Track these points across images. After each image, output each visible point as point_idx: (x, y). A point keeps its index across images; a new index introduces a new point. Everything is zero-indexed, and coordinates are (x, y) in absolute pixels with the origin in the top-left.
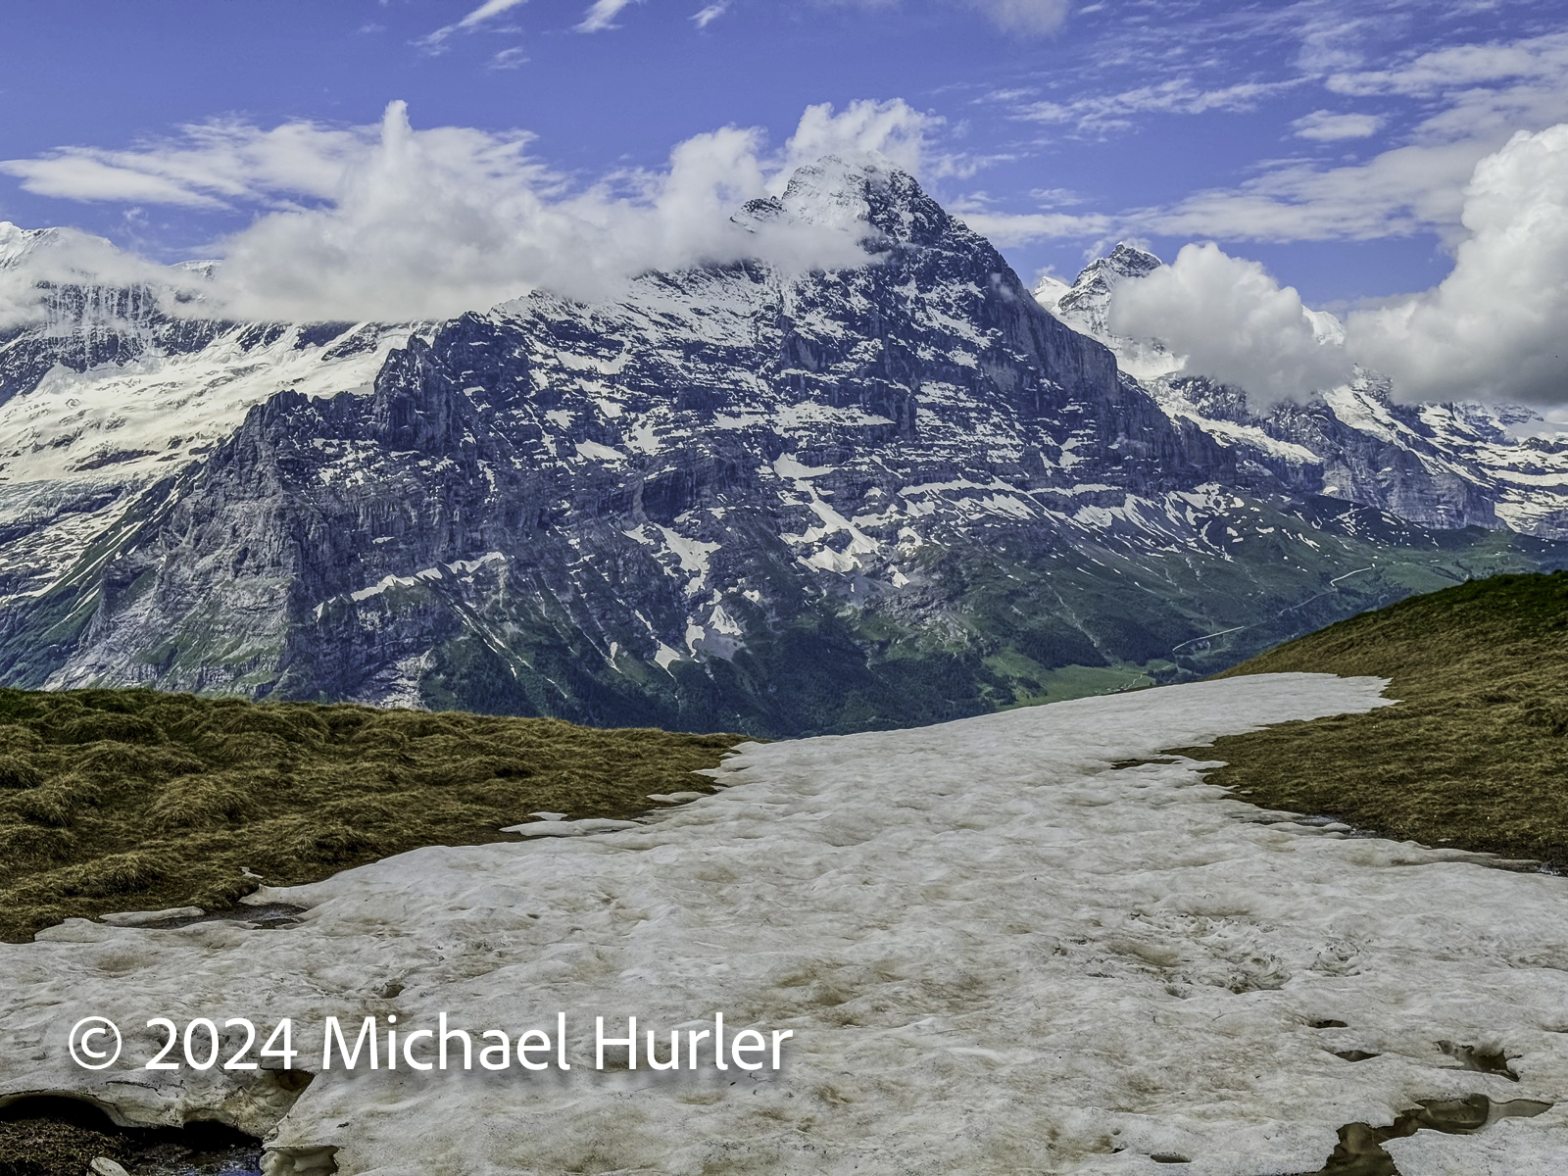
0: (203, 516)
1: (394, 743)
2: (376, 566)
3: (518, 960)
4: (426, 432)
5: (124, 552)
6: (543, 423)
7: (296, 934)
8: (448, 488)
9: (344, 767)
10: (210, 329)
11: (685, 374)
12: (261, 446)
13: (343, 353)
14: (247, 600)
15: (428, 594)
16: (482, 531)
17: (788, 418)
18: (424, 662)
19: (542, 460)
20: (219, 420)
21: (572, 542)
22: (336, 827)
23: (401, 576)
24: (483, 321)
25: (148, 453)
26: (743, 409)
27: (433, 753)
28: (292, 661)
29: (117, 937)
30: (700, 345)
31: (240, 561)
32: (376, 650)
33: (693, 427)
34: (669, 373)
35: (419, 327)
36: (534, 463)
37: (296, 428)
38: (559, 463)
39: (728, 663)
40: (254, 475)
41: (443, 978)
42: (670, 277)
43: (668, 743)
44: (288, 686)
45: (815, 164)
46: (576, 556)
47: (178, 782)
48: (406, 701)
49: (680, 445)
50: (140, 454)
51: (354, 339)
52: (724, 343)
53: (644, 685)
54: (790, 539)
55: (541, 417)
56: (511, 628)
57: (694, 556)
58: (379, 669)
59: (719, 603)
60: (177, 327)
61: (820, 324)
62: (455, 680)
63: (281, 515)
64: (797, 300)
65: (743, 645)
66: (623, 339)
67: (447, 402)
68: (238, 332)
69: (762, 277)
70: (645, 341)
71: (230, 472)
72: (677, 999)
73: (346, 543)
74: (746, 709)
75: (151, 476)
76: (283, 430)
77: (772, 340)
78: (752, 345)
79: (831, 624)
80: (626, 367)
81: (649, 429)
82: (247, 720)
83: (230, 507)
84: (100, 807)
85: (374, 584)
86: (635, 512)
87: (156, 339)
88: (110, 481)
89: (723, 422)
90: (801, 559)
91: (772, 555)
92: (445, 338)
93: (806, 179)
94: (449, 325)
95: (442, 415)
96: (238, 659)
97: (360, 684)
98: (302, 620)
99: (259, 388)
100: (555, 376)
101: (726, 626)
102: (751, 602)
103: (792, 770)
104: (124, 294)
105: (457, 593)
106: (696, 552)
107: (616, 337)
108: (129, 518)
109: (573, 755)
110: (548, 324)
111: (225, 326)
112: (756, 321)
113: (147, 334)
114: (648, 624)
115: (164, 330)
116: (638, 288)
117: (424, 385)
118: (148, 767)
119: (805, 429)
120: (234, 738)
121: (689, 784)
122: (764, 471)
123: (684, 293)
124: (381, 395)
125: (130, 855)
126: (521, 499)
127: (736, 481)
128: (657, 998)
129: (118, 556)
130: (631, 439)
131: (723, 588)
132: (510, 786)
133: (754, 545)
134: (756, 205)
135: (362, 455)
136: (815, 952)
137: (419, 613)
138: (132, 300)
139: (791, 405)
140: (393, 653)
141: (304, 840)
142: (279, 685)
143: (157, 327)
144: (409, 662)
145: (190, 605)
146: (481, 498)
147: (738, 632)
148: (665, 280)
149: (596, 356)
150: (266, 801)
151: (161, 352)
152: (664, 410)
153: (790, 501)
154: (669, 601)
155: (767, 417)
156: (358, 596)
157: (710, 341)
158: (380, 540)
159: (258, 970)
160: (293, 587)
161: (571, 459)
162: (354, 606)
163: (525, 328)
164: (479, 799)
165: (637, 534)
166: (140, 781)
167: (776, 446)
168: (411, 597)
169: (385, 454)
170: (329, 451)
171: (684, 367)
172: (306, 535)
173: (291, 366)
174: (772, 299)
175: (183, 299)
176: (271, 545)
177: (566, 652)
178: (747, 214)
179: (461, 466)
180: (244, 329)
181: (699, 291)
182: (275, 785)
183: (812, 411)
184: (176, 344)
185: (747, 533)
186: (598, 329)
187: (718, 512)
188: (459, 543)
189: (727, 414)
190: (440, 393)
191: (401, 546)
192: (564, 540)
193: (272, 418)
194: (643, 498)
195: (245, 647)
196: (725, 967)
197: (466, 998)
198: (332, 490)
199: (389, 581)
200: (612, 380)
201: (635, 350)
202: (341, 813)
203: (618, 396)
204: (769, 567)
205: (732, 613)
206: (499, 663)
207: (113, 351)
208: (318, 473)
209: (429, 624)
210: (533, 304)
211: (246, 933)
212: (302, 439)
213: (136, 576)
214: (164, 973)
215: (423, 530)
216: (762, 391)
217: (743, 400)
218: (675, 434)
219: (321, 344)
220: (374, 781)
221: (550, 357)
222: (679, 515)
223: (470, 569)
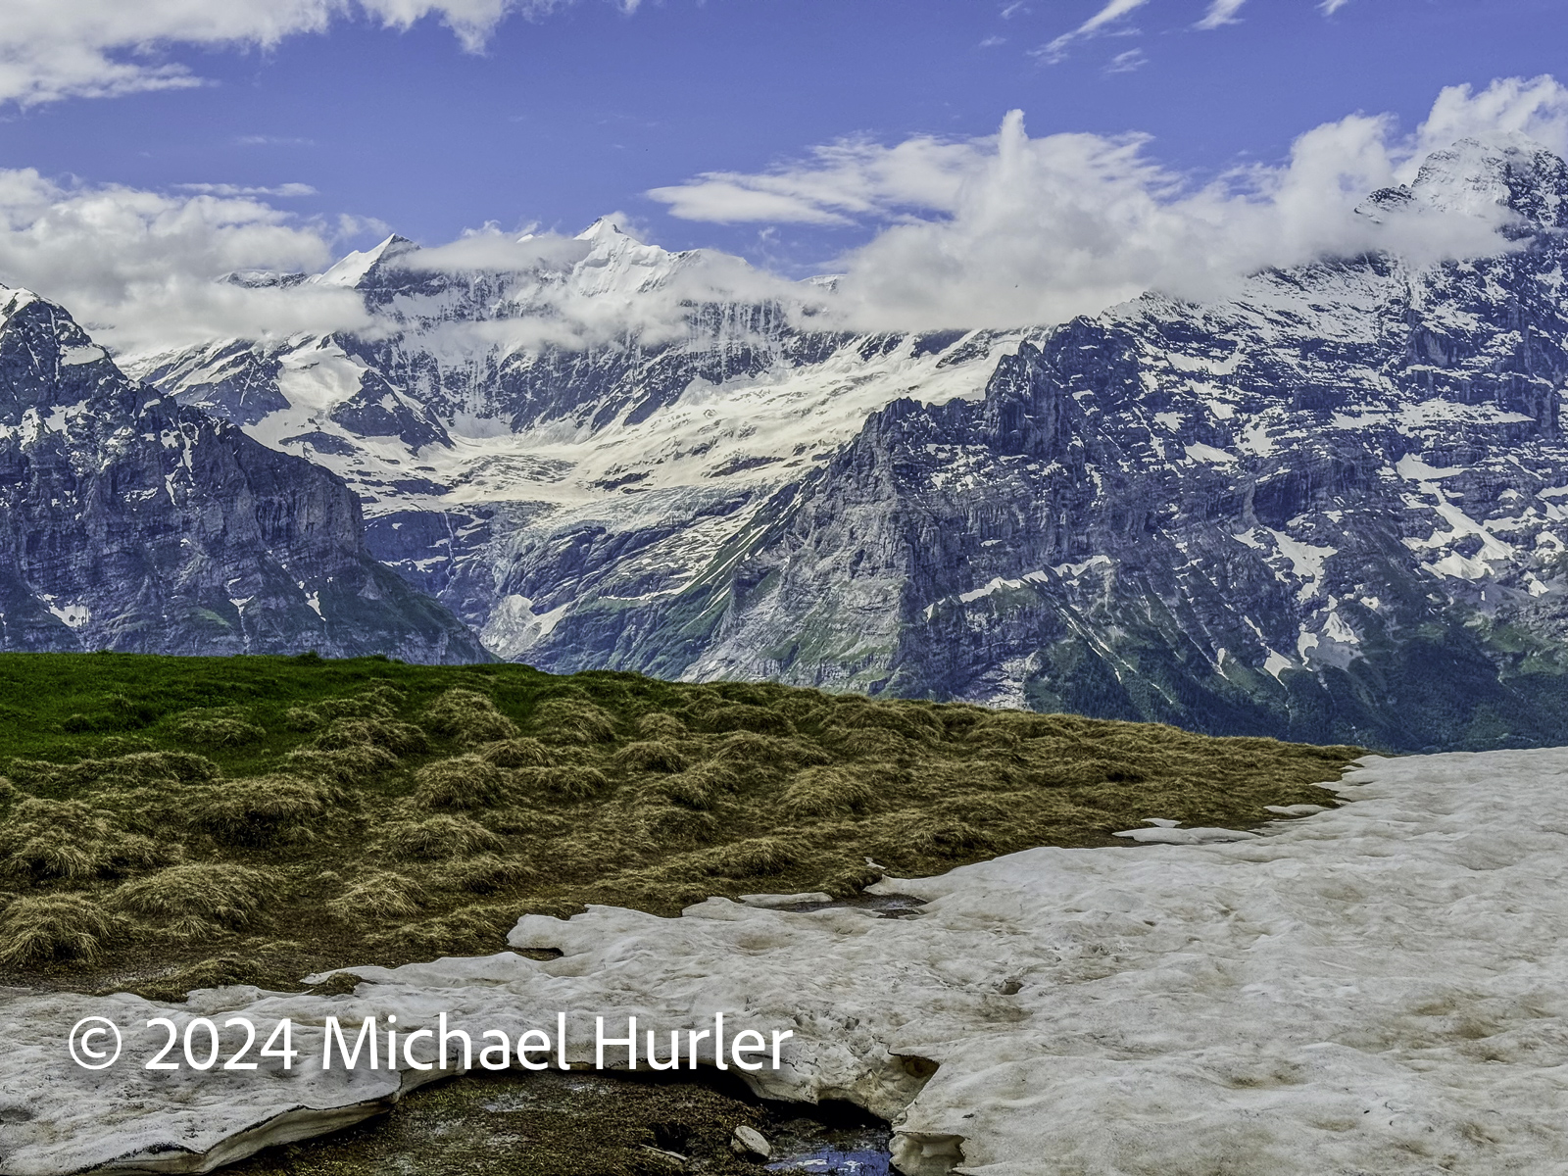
0: (823, 519)
1: (1006, 743)
2: (984, 569)
3: (1135, 966)
4: (1033, 438)
5: (752, 553)
6: (1152, 426)
7: (918, 925)
8: (1056, 492)
9: (959, 765)
10: (833, 340)
11: (1302, 372)
12: (878, 451)
13: (957, 360)
14: (862, 601)
15: (1034, 597)
16: (1088, 535)
17: (1413, 417)
18: (1029, 664)
19: (1151, 463)
20: (839, 427)
21: (1179, 546)
22: (953, 822)
23: (1009, 578)
24: (1093, 325)
25: (775, 460)
26: (1364, 408)
27: (1043, 754)
28: (904, 660)
29: (754, 916)
30: (1319, 342)
31: (857, 563)
32: (983, 650)
33: (1309, 428)
34: (1284, 372)
35: (1030, 333)
36: (1141, 466)
37: (910, 434)
38: (1167, 466)
39: (1343, 673)
40: (871, 480)
41: (1061, 978)
42: (1288, 273)
43: (1284, 753)
44: (899, 684)
45: (1449, 149)
46: (1183, 560)
47: (806, 772)
48: (1010, 701)
49: (1295, 446)
50: (768, 460)
51: (967, 346)
52: (1344, 340)
53: (1253, 693)
54: (1414, 544)
55: (1149, 419)
56: (1116, 632)
57: (1308, 561)
58: (986, 669)
59: (1335, 610)
60: (803, 339)
61: (1453, 317)
62: (1059, 682)
63: (895, 518)
64: (1426, 292)
65: (1360, 654)
66: (1237, 338)
67: (1056, 407)
68: (859, 343)
69: (1388, 270)
70: (1259, 340)
71: (849, 477)
72: (1302, 1019)
73: (955, 547)
74: (1363, 722)
75: (777, 482)
76: (898, 436)
77: (1398, 335)
78: (1375, 341)
79: (1458, 634)
80: (1239, 367)
81: (1262, 430)
82: (868, 716)
83: (849, 510)
84: (737, 793)
85: (981, 586)
86: (1246, 516)
87: (785, 352)
88: (741, 486)
89: (1342, 422)
90: (1425, 565)
91: (1393, 561)
92: (1054, 344)
93: (1439, 164)
94: (1060, 330)
95: (1051, 419)
96: (853, 657)
97: (967, 683)
98: (913, 620)
99: (877, 396)
100: (1165, 378)
101: (1342, 635)
102: (1369, 610)
103: (1421, 787)
104: (757, 310)
105: (1063, 596)
106: (1310, 556)
107: (1229, 337)
108: (757, 521)
109: (1185, 762)
110: (1159, 326)
111: (847, 337)
112: (1380, 315)
113: (777, 347)
114: (1258, 630)
115: (792, 343)
116: (1254, 286)
117: (1034, 390)
118: (780, 757)
119: (1431, 428)
120: (856, 733)
121: (1307, 798)
122: (1386, 472)
123: (1302, 289)
124: (992, 400)
125: (765, 840)
126: (1129, 502)
127: (1354, 483)
128: (1281, 1016)
129: (747, 557)
130: (1242, 440)
131: (1339, 594)
132: (1123, 791)
133: (1373, 550)
134: (1384, 195)
135: (972, 460)
136: (1453, 980)
137: (1026, 616)
138: (765, 315)
139: (1417, 403)
140: (999, 654)
141: (923, 834)
142: (891, 683)
143: (785, 340)
144: (1015, 664)
145: (810, 604)
146: (1087, 502)
147: (1355, 641)
148: (1282, 277)
149: (1208, 357)
150: (887, 795)
151: (789, 364)
152: (1278, 410)
153: (1414, 503)
154: (1280, 607)
155: (1390, 415)
156: (966, 597)
157: (1329, 338)
158: (988, 543)
159: (884, 958)
160: (906, 588)
161: (1180, 462)
162: (962, 607)
163: (1135, 331)
164: (1092, 802)
165: (1247, 538)
166: (773, 770)
167: (1399, 446)
168: (1017, 600)
169: (994, 459)
170: (942, 456)
171: (1300, 365)
172: (918, 537)
173: (907, 374)
174: (1398, 292)
175: (809, 313)
176: (884, 545)
177: (1172, 658)
178: (1372, 204)
179: (1069, 470)
180: (864, 339)
181: (1319, 287)
182: (894, 779)
183: (1439, 408)
184: (802, 356)
185: (1365, 537)
186: (1211, 329)
187: (1335, 516)
188: (1065, 545)
189: (1345, 413)
190: (1049, 397)
191: (1009, 549)
192: (1171, 544)
193: (889, 424)
194: (1255, 501)
195: (860, 646)
196: (1354, 990)
197: (1085, 1001)
198: (944, 495)
199: (996, 583)
200: (1224, 381)
201: (1248, 350)
202: (958, 810)
203: (1229, 397)
204: (1389, 573)
205: (1348, 621)
206: (1104, 666)
207: (745, 364)
208: (930, 478)
209: (1035, 626)
210: (1145, 306)
211: (870, 922)
212: (915, 445)
213: (762, 575)
214: (797, 954)
215: (1031, 534)
216: (1385, 389)
217: (1364, 398)
218: (1290, 435)
219: (935, 352)
220: (988, 780)
221: (1161, 359)
222: (1292, 518)
223: (1076, 573)
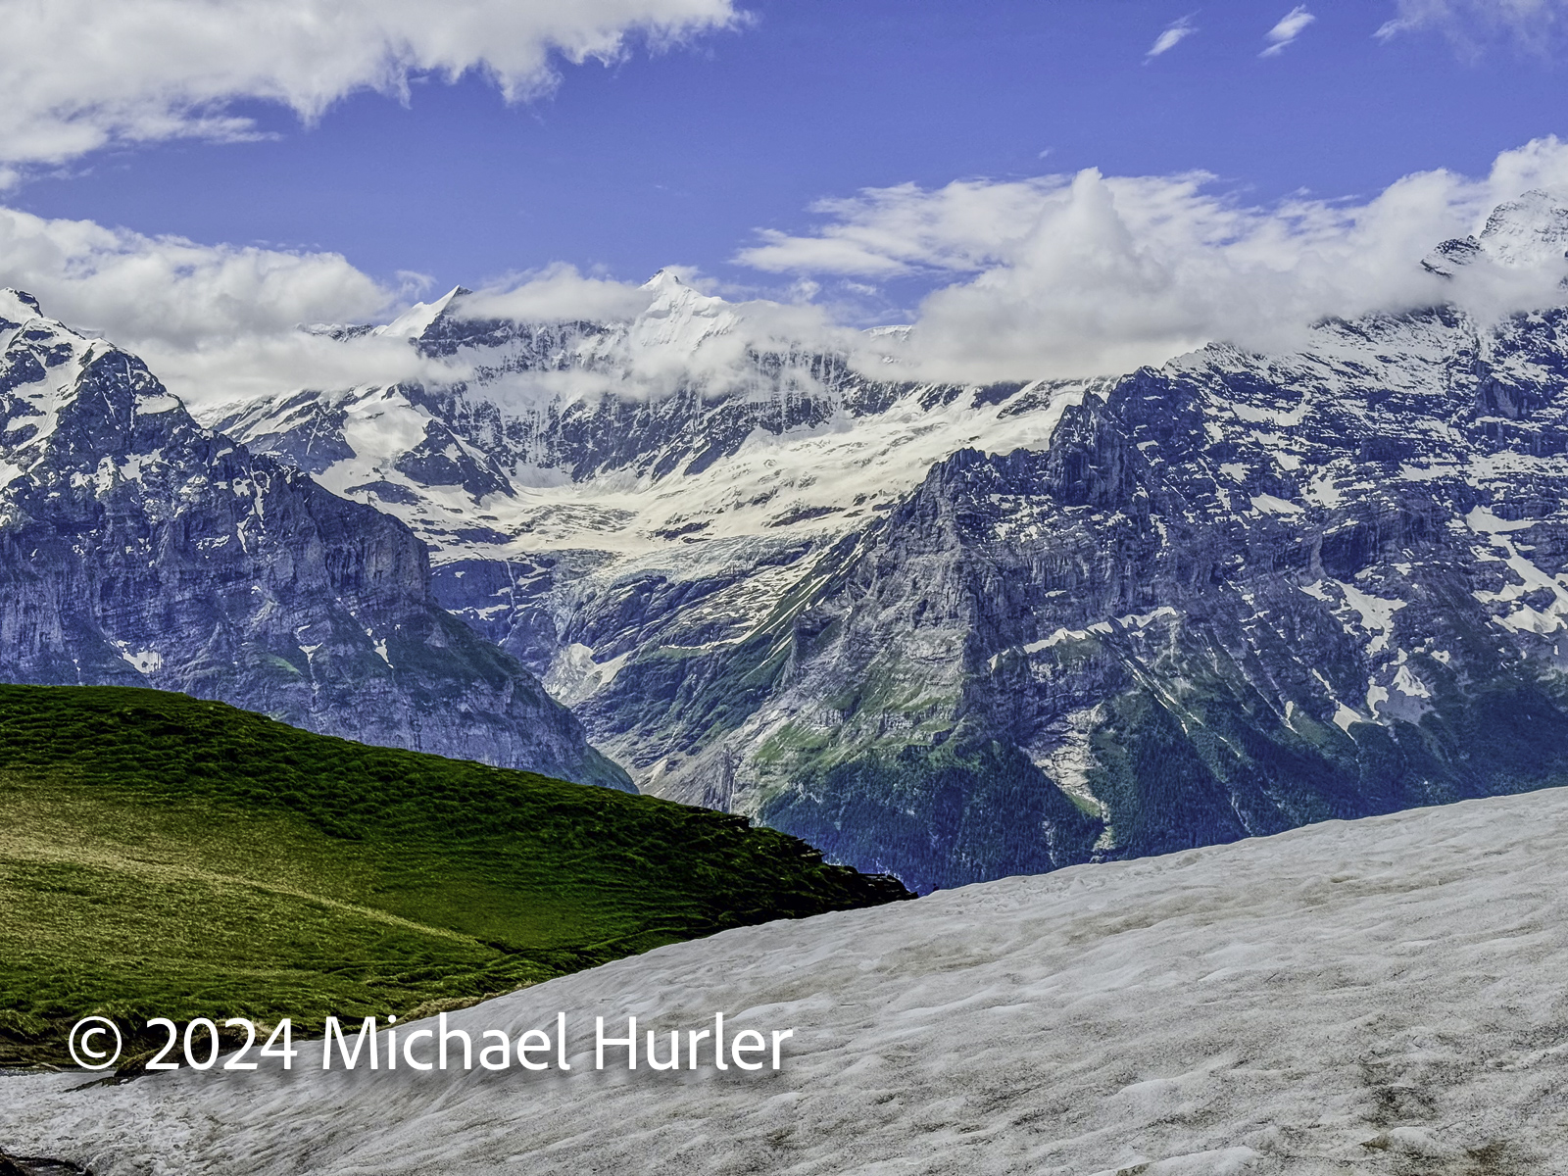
0: (886, 569)
2: (1048, 619)
4: (1099, 487)
5: (813, 603)
6: (1217, 477)
8: (1121, 543)
10: (893, 391)
11: (1369, 424)
12: (941, 501)
13: (1018, 410)
14: (926, 651)
15: (1099, 648)
16: (1154, 587)
17: (1482, 469)
18: (1095, 716)
19: (1216, 514)
20: (898, 477)
21: (1245, 597)
23: (1074, 629)
24: (1158, 375)
25: (835, 510)
26: (1433, 460)
28: (967, 711)
30: (1384, 395)
31: (920, 613)
32: (1047, 702)
33: (1376, 480)
34: (1351, 423)
35: (1091, 384)
36: (1207, 517)
37: (974, 484)
38: (1233, 517)
39: (1414, 727)
40: (934, 530)
42: (1354, 324)
44: (963, 735)
45: (1517, 200)
46: (1250, 612)
48: (1076, 753)
49: (1363, 498)
50: (828, 510)
51: (1028, 397)
52: (1412, 391)
53: (1322, 747)
54: (1485, 597)
55: (1215, 471)
56: (1183, 684)
57: (1377, 614)
58: (1050, 721)
59: (1405, 664)
60: (864, 389)
61: (1523, 368)
62: (1125, 734)
63: (959, 568)
64: (1496, 344)
65: (1431, 708)
66: (1303, 389)
67: (1121, 457)
68: (919, 394)
69: (1456, 320)
70: (1326, 391)
71: (912, 527)
73: (1019, 597)
74: (1436, 777)
75: (838, 532)
76: (962, 486)
77: (1467, 387)
78: (1443, 392)
79: (1531, 688)
80: (1305, 418)
81: (1329, 481)
83: (911, 560)
85: (1046, 637)
86: (1313, 568)
87: (845, 402)
88: (801, 536)
89: (1410, 474)
90: (1496, 619)
91: (1464, 614)
92: (1116, 395)
93: (1508, 216)
94: (1124, 380)
95: (1116, 469)
96: (916, 707)
97: (1031, 735)
98: (977, 670)
99: (940, 446)
100: (1230, 429)
101: (1411, 686)
102: (1440, 664)
104: (818, 360)
105: (1128, 647)
106: (1378, 609)
107: (1295, 387)
108: (818, 571)
110: (1224, 376)
111: (908, 387)
112: (1448, 367)
113: (837, 397)
114: (1327, 683)
115: (851, 393)
116: (1320, 336)
117: (1098, 440)
119: (1501, 480)
122: (1456, 525)
123: (1369, 340)
124: (1056, 450)
126: (1195, 553)
127: (1423, 536)
129: (808, 607)
130: (1309, 491)
131: (1409, 647)
133: (1444, 603)
134: (1451, 246)
135: (1036, 510)
137: (1090, 667)
138: (825, 365)
139: (1486, 455)
140: (1064, 706)
142: (955, 733)
143: (845, 391)
144: (1080, 716)
145: (873, 654)
146: (1152, 552)
147: (1426, 695)
148: (1349, 328)
149: (1274, 408)
151: (849, 414)
152: (1346, 462)
153: (1484, 556)
154: (1349, 660)
155: (1459, 468)
156: (1030, 648)
157: (1396, 389)
158: (1052, 594)
160: (969, 639)
161: (1246, 513)
162: (1026, 658)
163: (1200, 381)
165: (1315, 590)
167: (1468, 498)
168: (1082, 651)
169: (1058, 509)
170: (1006, 506)
171: (1368, 417)
172: (982, 588)
173: (968, 425)
174: (1466, 343)
176: (950, 597)
177: (1240, 711)
178: (1440, 255)
179: (1134, 520)
180: (924, 390)
181: (1386, 338)
183: (1510, 460)
184: (862, 406)
185: (1435, 591)
186: (1276, 380)
187: (1404, 568)
188: (1130, 596)
189: (1414, 465)
190: (1113, 447)
191: (1073, 600)
192: (1237, 595)
193: (952, 474)
194: (1322, 553)
195: (923, 696)
198: (1008, 545)
199: (1061, 634)
200: (1290, 431)
201: (1315, 401)
203: (1296, 448)
204: (1459, 626)
205: (1419, 674)
206: (1171, 719)
207: (807, 414)
208: (994, 528)
209: (1100, 677)
210: (1209, 357)
212: (979, 496)
213: (824, 625)
215: (1095, 585)
216: (1454, 441)
217: (1433, 451)
218: (1357, 486)
219: (996, 403)
221: (1225, 409)
222: (1360, 570)
223: (1141, 624)
